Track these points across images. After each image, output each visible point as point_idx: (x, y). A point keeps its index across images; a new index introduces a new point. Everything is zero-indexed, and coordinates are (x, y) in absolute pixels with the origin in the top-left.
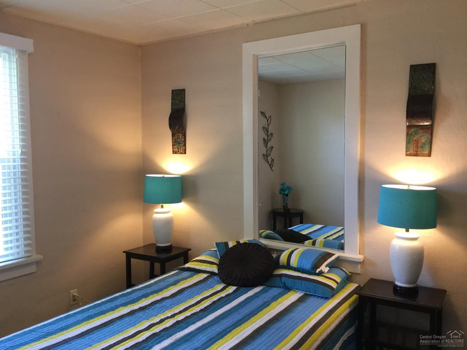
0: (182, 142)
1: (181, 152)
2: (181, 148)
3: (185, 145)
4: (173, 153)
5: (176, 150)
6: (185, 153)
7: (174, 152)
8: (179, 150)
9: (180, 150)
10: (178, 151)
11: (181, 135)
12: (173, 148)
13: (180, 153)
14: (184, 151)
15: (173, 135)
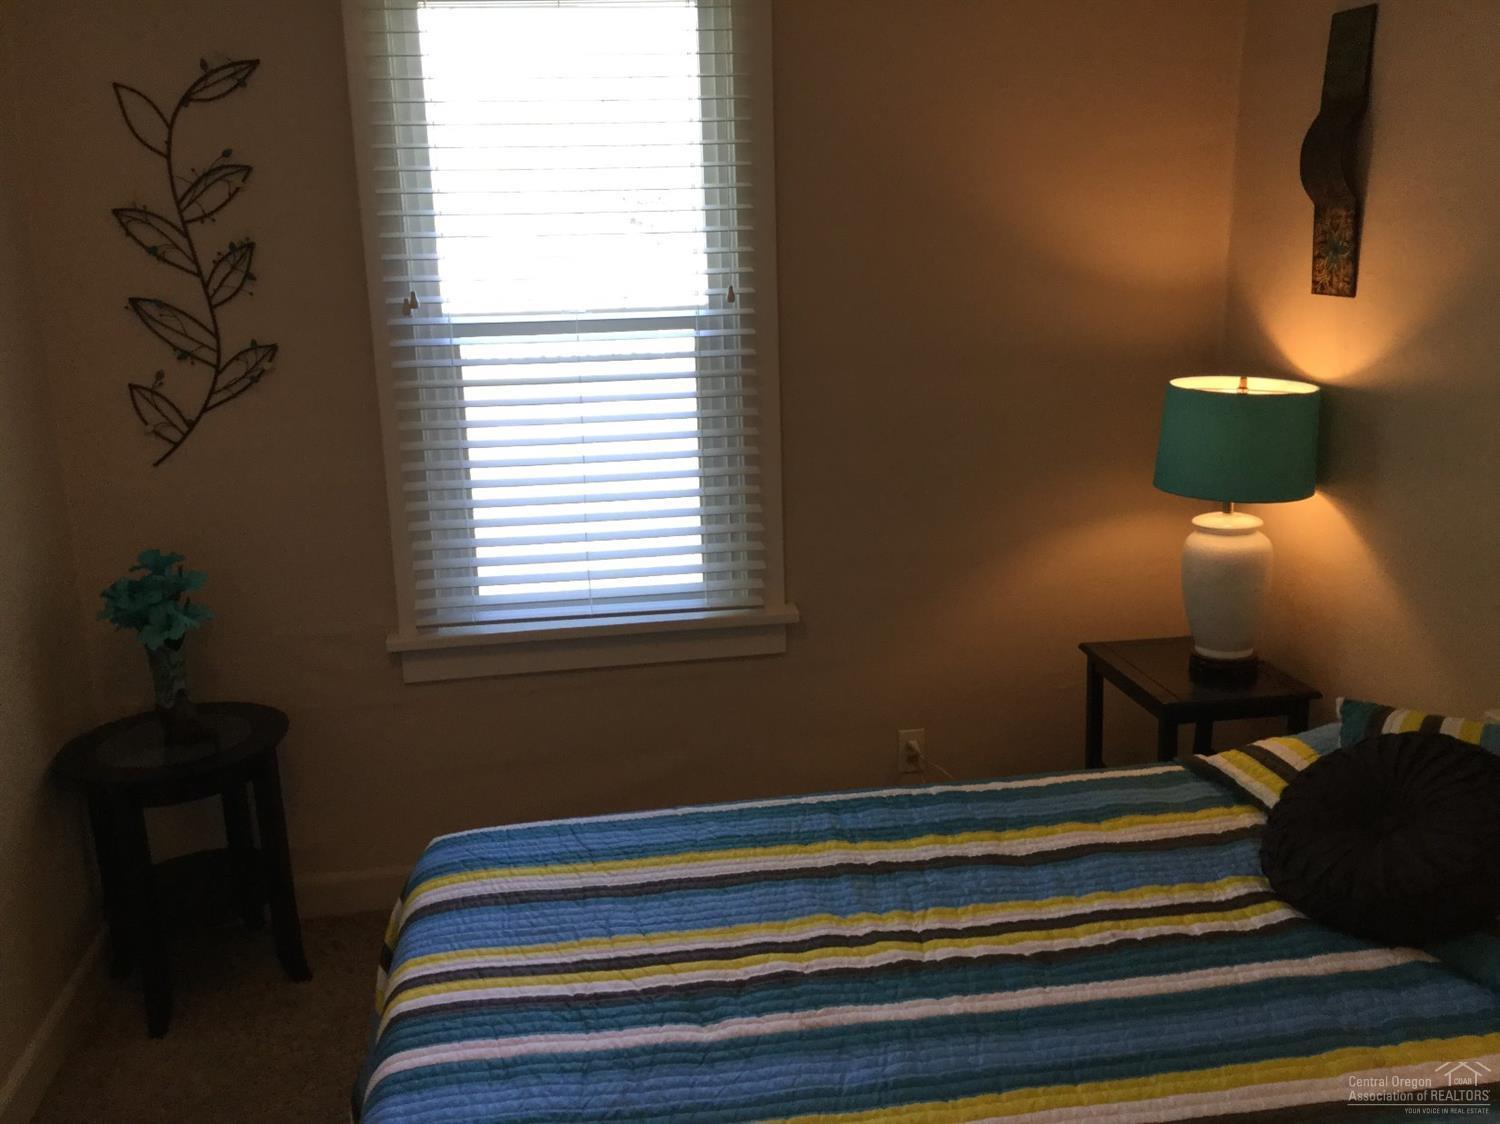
0: (1345, 244)
1: (1338, 290)
2: (1339, 269)
3: (1354, 259)
4: (1314, 291)
5: (1324, 277)
6: (1352, 293)
7: (1319, 288)
8: (1332, 279)
9: (1335, 279)
10: (1331, 283)
11: (1344, 214)
12: (1314, 269)
13: (1334, 291)
14: (1348, 283)
15: (1319, 215)
